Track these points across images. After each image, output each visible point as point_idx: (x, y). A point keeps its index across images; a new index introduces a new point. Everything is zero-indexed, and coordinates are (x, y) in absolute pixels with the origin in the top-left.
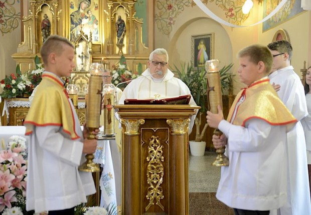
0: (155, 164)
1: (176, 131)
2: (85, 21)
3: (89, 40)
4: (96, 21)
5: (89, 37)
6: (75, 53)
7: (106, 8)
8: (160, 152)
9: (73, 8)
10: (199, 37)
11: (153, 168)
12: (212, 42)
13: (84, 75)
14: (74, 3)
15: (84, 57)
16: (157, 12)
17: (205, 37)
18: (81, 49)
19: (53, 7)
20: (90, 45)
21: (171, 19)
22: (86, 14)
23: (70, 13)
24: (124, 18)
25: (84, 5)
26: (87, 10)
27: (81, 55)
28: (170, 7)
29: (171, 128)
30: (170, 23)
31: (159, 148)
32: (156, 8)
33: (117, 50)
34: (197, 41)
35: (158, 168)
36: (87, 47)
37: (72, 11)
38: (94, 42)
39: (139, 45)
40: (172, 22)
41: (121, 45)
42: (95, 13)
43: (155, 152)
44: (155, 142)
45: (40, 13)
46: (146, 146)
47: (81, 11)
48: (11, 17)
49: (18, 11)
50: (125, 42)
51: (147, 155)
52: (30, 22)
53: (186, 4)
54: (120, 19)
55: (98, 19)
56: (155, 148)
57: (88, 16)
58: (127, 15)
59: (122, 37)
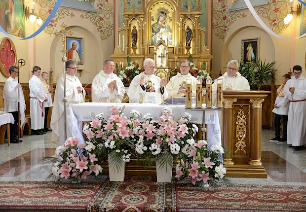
0: (241, 126)
1: (255, 106)
2: (162, 30)
3: (166, 44)
4: (170, 30)
5: (166, 42)
6: (156, 54)
7: (179, 20)
8: (244, 119)
9: (153, 20)
10: (248, 41)
11: (240, 129)
12: (258, 45)
13: (163, 70)
14: (154, 17)
15: (162, 56)
16: (215, 21)
17: (253, 41)
18: (160, 50)
19: (140, 20)
20: (167, 48)
21: (226, 27)
22: (163, 24)
23: (152, 24)
24: (191, 27)
25: (161, 18)
26: (164, 21)
27: (160, 55)
28: (225, 18)
29: (251, 104)
30: (225, 30)
31: (244, 116)
32: (214, 18)
33: (186, 51)
34: (246, 44)
35: (243, 129)
36: (165, 49)
37: (152, 23)
38: (170, 46)
39: (203, 48)
40: (226, 29)
41: (188, 48)
42: (170, 24)
43: (241, 119)
44: (241, 113)
45: (130, 25)
46: (236, 115)
47: (160, 22)
48: (108, 28)
49: (112, 23)
50: (191, 46)
51: (236, 120)
52: (123, 32)
53: (238, 16)
54: (188, 28)
55: (171, 28)
56: (241, 117)
57: (164, 26)
58: (193, 25)
59: (189, 42)
